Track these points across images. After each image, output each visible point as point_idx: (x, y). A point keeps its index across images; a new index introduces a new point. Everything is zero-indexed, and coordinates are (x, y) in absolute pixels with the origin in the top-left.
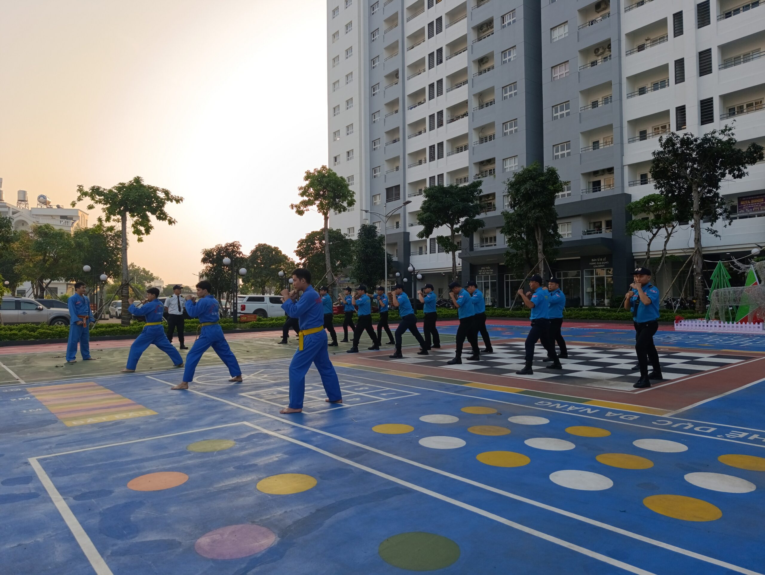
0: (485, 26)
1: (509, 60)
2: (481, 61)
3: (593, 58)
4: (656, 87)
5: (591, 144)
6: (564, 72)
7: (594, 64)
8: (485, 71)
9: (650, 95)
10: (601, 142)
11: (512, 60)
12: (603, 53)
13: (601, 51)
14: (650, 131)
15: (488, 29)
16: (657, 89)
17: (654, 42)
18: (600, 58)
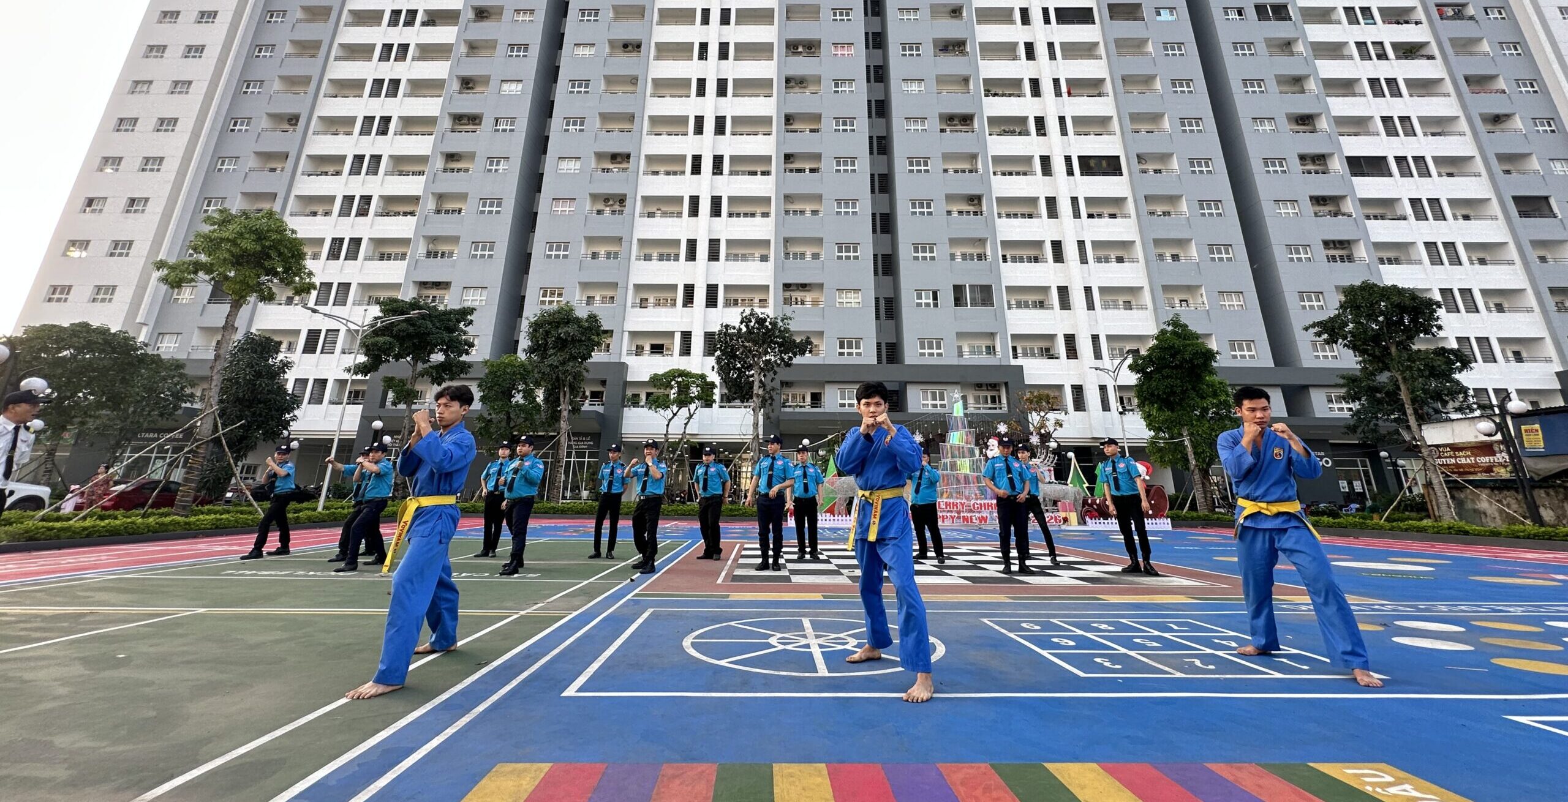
0: (466, 119)
1: (496, 170)
2: (451, 157)
3: (600, 207)
4: (661, 258)
5: (585, 298)
6: (567, 209)
7: (599, 212)
8: (452, 170)
9: (655, 264)
10: (597, 298)
11: (500, 171)
12: (612, 205)
13: (611, 202)
14: (651, 300)
15: (469, 124)
16: (663, 260)
17: (665, 214)
18: (608, 209)
